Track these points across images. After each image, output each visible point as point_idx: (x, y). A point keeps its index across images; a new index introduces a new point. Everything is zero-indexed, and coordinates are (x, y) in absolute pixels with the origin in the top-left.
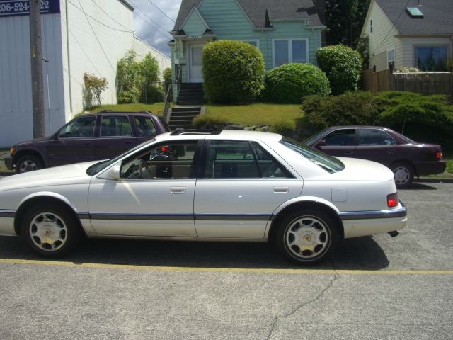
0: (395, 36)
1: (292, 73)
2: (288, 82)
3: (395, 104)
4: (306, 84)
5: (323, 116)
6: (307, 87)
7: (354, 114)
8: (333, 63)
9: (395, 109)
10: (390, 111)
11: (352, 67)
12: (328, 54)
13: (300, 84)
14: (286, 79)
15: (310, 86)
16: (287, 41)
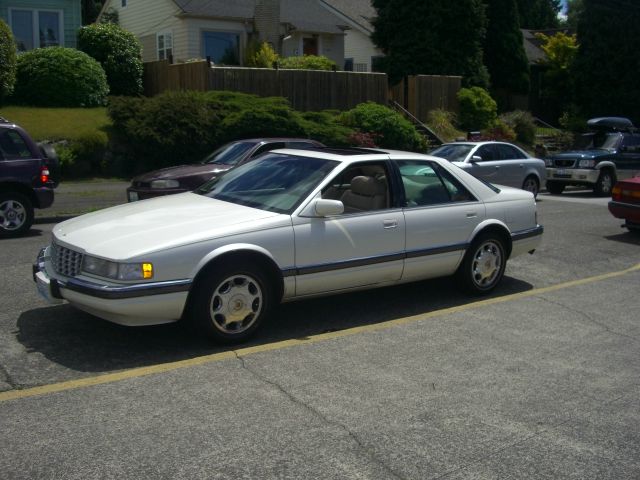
0: (176, 16)
1: (58, 61)
2: (55, 74)
3: (235, 108)
4: (81, 78)
5: (148, 124)
6: (83, 82)
7: (192, 122)
8: (109, 50)
9: (239, 115)
10: (233, 117)
11: (134, 55)
12: (99, 36)
13: (72, 78)
14: (51, 71)
15: (87, 82)
16: (31, 12)
